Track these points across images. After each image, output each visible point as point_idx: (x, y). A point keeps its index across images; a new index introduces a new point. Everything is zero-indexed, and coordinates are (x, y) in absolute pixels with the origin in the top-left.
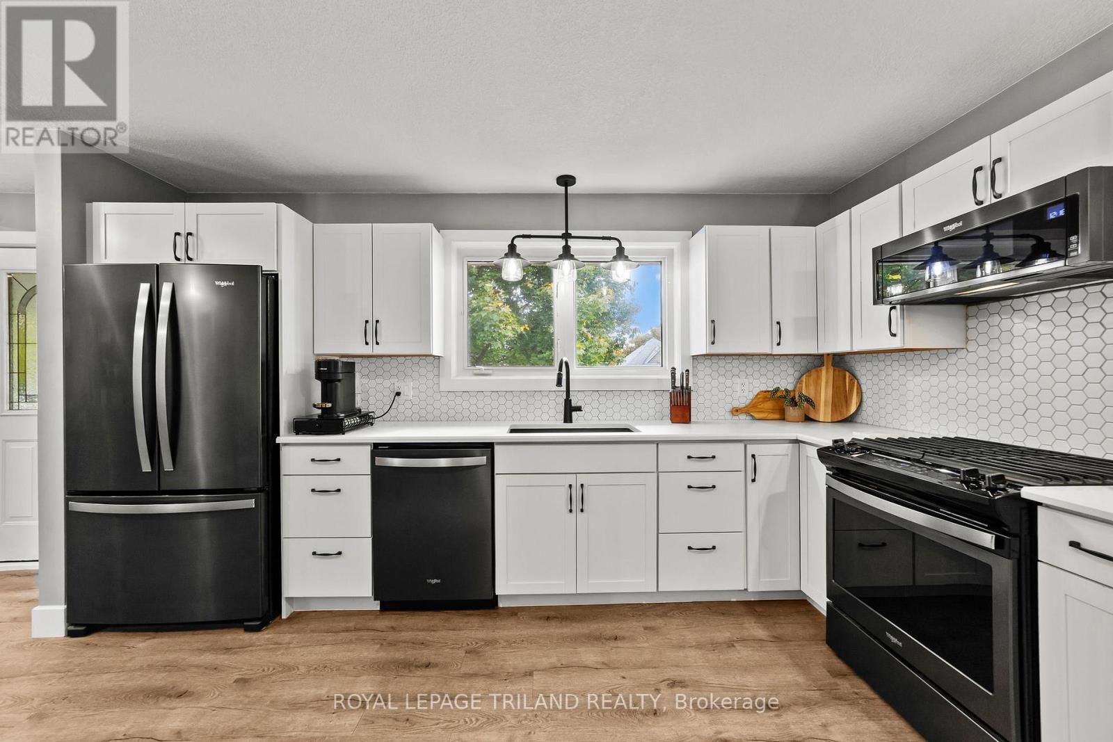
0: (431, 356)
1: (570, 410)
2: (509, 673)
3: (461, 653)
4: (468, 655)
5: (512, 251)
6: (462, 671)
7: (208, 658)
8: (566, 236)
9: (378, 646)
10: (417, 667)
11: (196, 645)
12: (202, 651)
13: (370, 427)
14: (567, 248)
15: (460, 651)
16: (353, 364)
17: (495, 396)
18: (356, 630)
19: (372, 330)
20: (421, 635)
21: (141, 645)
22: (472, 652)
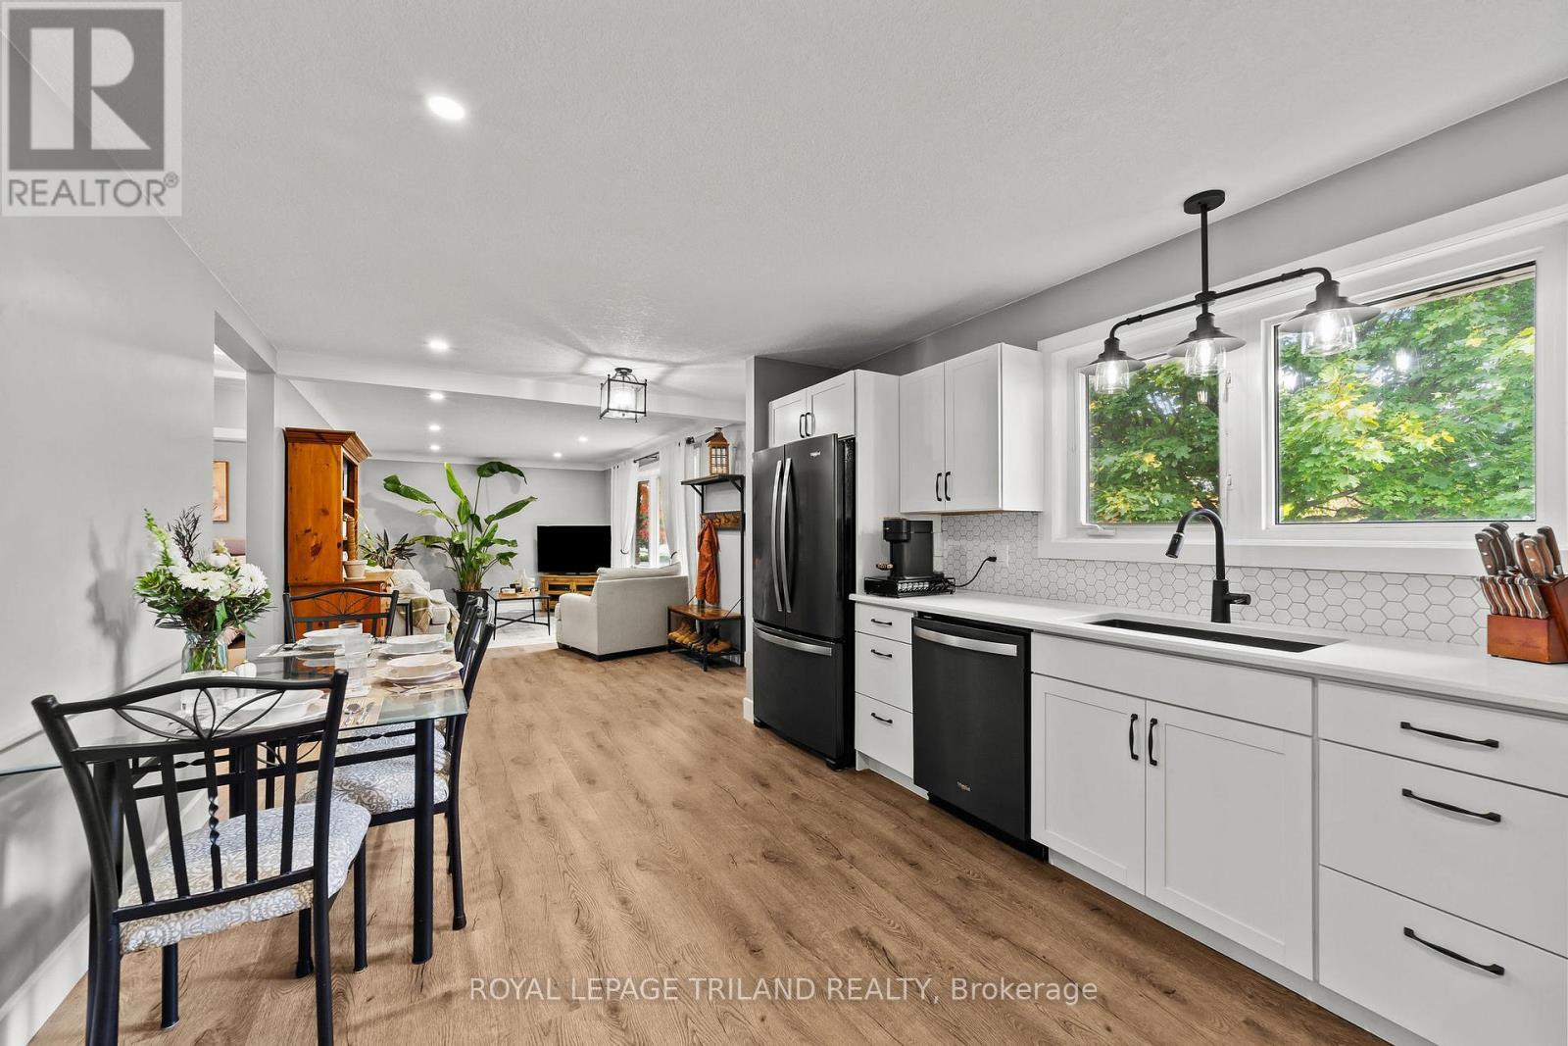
0: (1002, 512)
1: (1223, 601)
2: (974, 919)
3: (953, 875)
4: (957, 880)
5: (1112, 348)
6: (934, 888)
7: (794, 772)
8: (1206, 297)
9: (894, 826)
10: (905, 860)
11: (798, 762)
12: (795, 766)
13: (949, 595)
14: (1205, 320)
15: (954, 873)
16: (930, 523)
17: (1111, 568)
18: (895, 806)
19: (943, 484)
20: (937, 840)
21: (775, 746)
22: (965, 882)
